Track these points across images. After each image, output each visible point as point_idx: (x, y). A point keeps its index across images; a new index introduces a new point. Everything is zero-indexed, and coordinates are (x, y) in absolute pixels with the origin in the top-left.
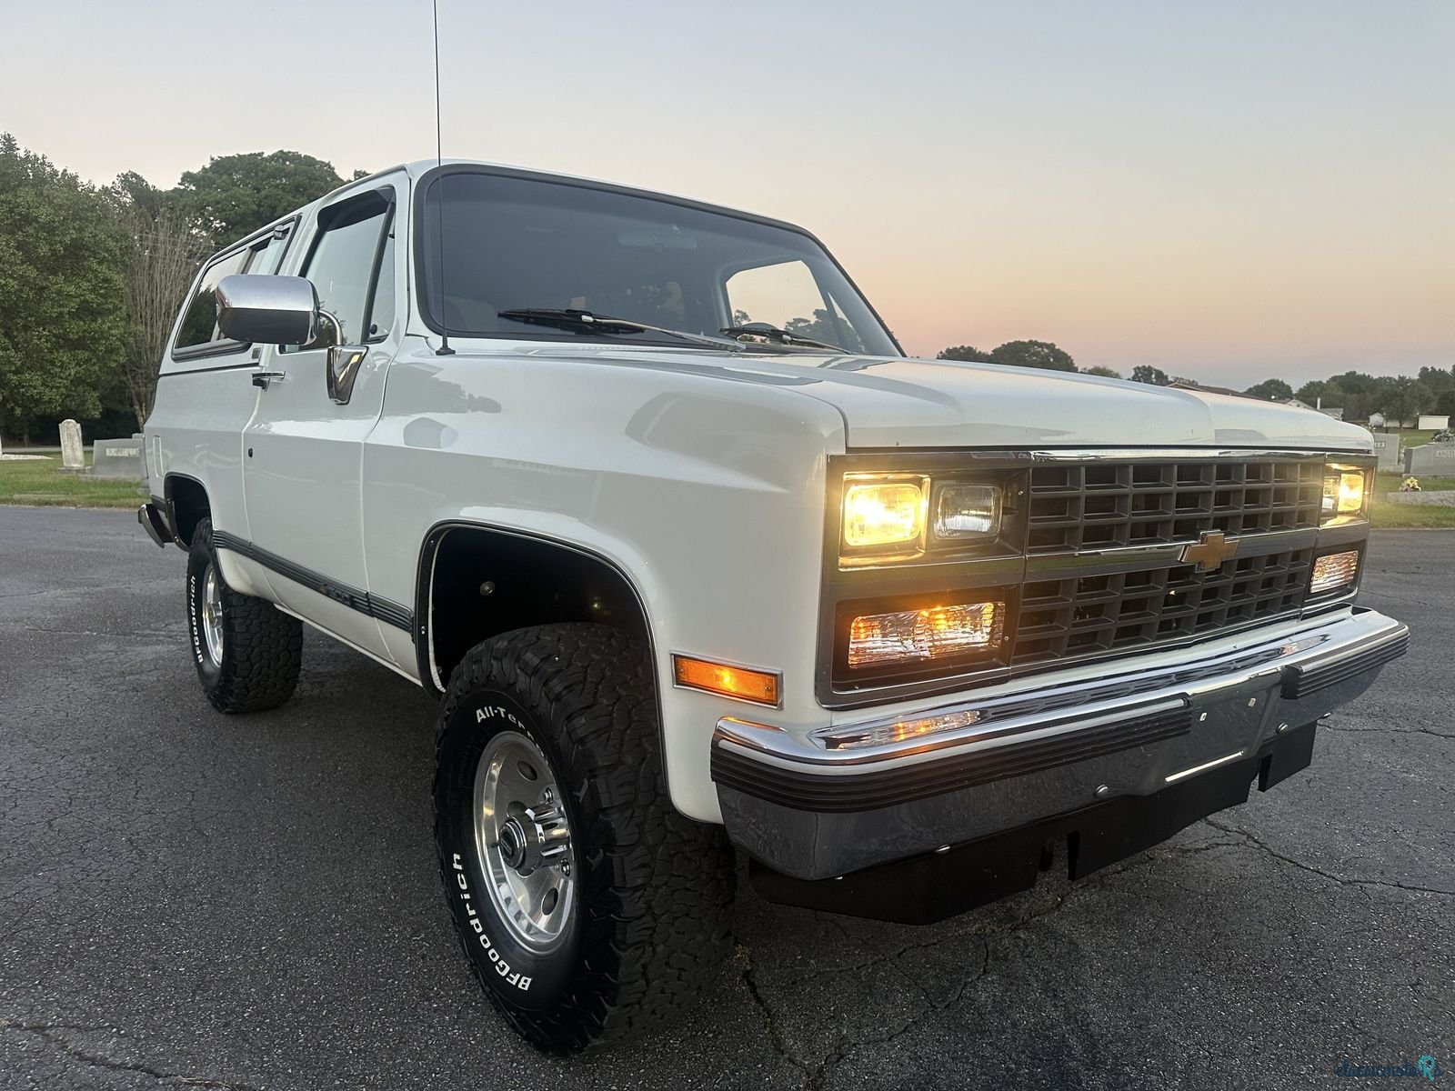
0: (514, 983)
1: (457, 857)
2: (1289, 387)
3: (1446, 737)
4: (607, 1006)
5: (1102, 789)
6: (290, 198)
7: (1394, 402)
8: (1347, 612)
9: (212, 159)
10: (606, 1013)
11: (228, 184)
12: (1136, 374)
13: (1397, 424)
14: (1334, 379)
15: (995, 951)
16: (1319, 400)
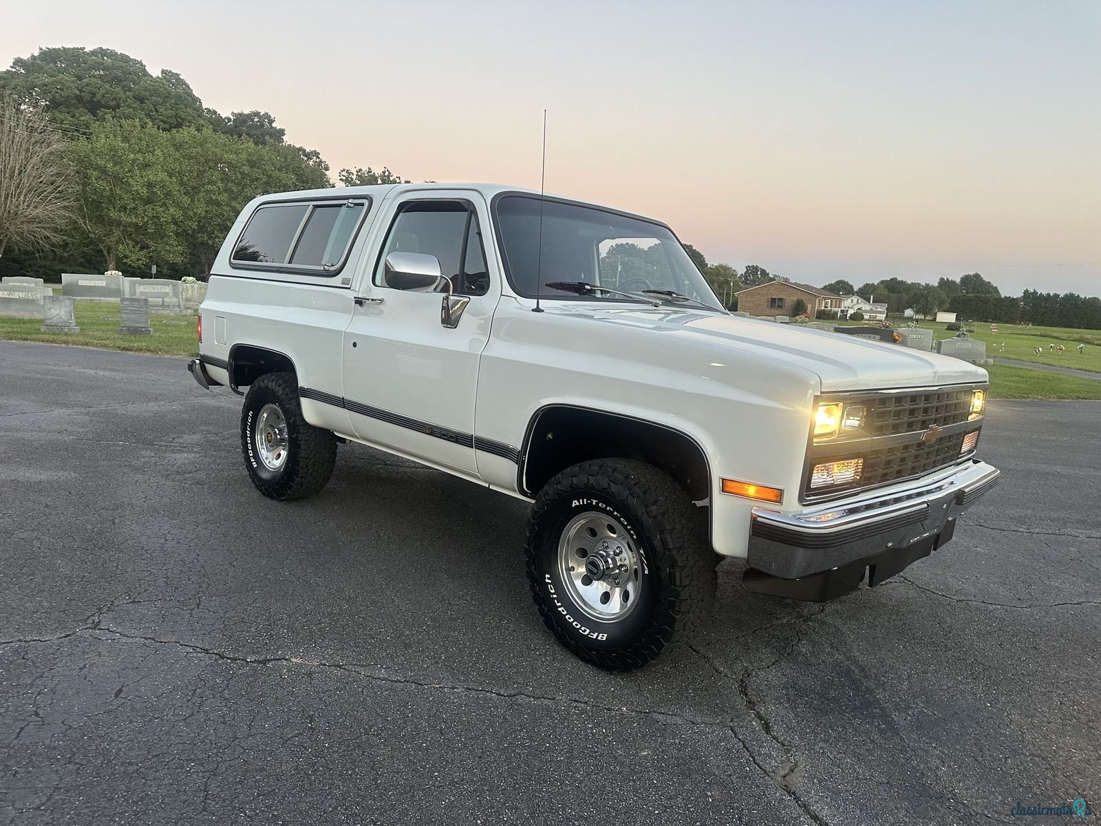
0: (594, 637)
1: (547, 576)
2: (852, 286)
3: (992, 529)
4: (664, 643)
5: (890, 544)
6: (107, 86)
7: (921, 301)
8: (971, 463)
9: (41, 49)
10: (663, 646)
11: (55, 71)
12: (747, 271)
13: (922, 317)
14: (882, 282)
15: (800, 631)
16: (872, 297)
